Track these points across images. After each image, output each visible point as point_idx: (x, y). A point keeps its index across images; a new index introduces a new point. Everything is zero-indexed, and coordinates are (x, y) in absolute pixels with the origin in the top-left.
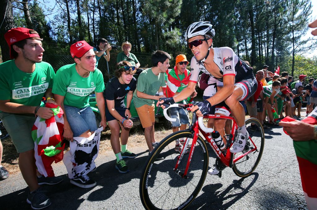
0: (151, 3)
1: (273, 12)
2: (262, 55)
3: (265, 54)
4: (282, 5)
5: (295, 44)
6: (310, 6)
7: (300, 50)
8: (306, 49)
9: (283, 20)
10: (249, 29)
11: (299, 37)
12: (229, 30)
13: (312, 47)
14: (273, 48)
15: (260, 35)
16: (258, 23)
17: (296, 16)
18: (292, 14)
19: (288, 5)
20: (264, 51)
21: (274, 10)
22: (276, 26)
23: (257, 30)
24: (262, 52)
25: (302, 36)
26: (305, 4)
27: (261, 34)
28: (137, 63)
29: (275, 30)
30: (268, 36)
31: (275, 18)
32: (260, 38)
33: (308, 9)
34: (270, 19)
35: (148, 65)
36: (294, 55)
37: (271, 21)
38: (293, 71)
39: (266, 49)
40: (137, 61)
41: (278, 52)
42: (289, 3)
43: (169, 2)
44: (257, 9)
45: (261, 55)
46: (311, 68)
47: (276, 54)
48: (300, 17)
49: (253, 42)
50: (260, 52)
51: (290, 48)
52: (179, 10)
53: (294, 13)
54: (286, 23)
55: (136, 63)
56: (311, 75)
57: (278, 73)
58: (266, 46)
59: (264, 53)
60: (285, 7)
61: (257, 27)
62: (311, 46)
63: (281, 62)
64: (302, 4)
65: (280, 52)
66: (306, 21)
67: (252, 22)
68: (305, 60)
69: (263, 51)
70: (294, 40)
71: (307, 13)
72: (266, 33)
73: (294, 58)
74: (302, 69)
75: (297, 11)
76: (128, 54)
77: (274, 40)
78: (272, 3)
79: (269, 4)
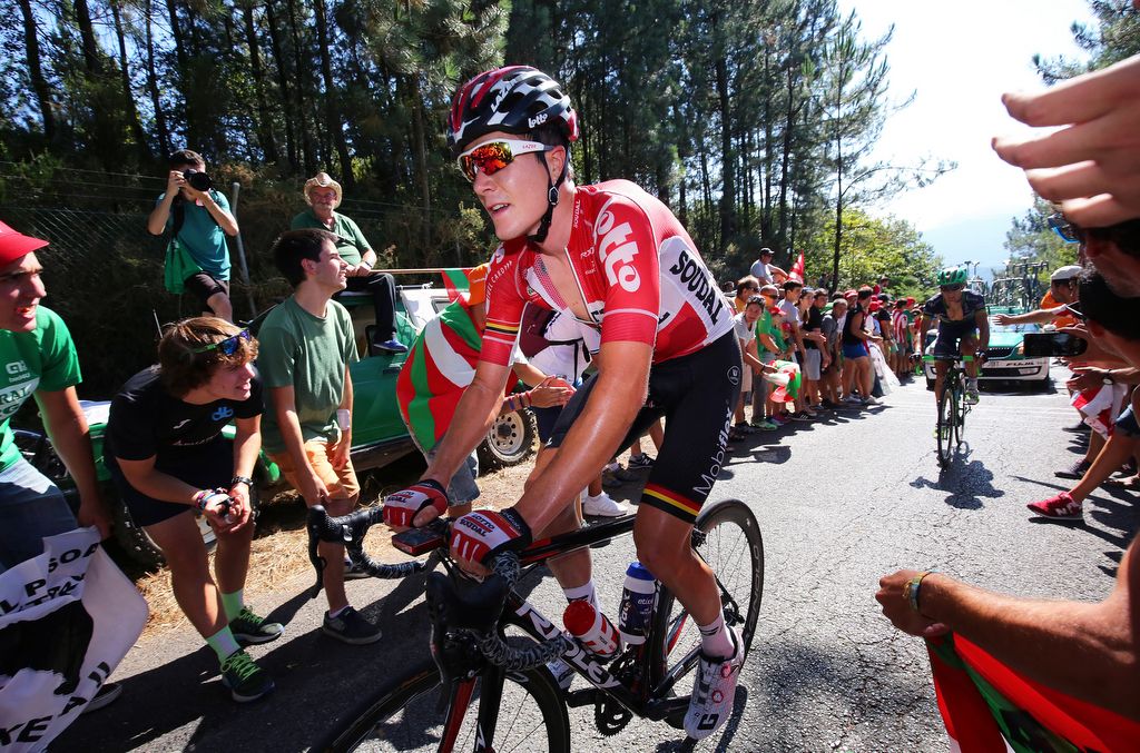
0: (400, 23)
1: (783, 69)
2: (753, 203)
3: (762, 200)
4: (810, 51)
5: (842, 175)
6: (884, 68)
7: (856, 198)
8: (872, 196)
9: (812, 99)
10: (715, 117)
11: (854, 157)
12: (657, 126)
13: (888, 189)
14: (783, 184)
15: (746, 140)
16: (742, 103)
17: (848, 89)
18: (837, 85)
19: (825, 55)
20: (756, 190)
21: (787, 64)
22: (792, 115)
23: (738, 124)
24: (752, 193)
25: (862, 155)
26: (871, 55)
27: (750, 137)
28: (366, 250)
29: (790, 127)
30: (769, 143)
31: (791, 88)
32: (746, 148)
33: (877, 75)
34: (777, 91)
35: (394, 247)
36: (839, 211)
37: (778, 98)
38: (837, 257)
39: (764, 187)
40: (365, 243)
41: (796, 196)
42: (828, 47)
43: (464, 22)
44: (737, 58)
45: (749, 204)
46: (882, 249)
47: (790, 204)
48: (858, 95)
49: (728, 161)
50: (745, 194)
51: (831, 187)
52: (498, 54)
53: (842, 82)
54: (819, 111)
55: (362, 251)
56: (884, 269)
57: (799, 273)
58: (764, 176)
59: (757, 197)
60: (815, 59)
61: (739, 113)
62: (885, 187)
63: (805, 227)
64: (864, 56)
65: (801, 198)
66: (875, 109)
67: (724, 98)
68: (867, 226)
69: (754, 190)
70: (840, 165)
71: (876, 85)
72: (762, 135)
73: (839, 221)
74: (861, 253)
75: (850, 77)
76: (330, 221)
77: (786, 158)
78: (781, 40)
79: (772, 45)
